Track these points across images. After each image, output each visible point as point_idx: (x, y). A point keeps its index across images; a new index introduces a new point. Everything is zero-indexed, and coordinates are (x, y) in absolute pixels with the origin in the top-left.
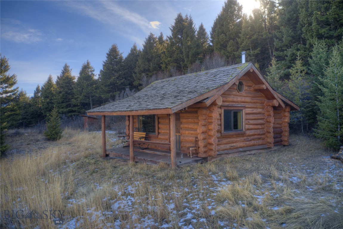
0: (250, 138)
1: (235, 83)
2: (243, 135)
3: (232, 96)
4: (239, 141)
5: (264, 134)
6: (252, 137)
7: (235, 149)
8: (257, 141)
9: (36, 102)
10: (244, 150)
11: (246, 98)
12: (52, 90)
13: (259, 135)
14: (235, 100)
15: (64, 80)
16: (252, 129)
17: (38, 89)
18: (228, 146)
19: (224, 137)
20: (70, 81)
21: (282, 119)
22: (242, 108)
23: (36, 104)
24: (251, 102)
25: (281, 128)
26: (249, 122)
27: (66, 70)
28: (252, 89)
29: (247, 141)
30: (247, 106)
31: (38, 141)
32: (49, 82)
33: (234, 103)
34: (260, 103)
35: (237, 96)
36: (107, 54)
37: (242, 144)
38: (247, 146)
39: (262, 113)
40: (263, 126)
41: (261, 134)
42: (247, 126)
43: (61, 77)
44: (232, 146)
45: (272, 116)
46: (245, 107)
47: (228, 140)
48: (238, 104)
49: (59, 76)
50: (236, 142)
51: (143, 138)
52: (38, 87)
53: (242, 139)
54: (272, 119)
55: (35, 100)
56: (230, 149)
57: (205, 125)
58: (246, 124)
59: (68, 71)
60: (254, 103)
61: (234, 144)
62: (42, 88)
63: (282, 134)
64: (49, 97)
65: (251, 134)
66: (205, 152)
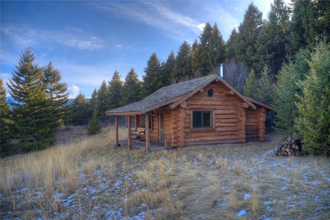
0: (221, 134)
1: (200, 91)
2: (213, 131)
3: (202, 101)
4: (209, 136)
5: (238, 131)
6: (224, 133)
7: (205, 141)
8: (229, 137)
9: (94, 103)
10: (215, 143)
11: (217, 102)
12: (105, 93)
13: (231, 131)
14: (205, 103)
15: (114, 84)
16: (223, 127)
17: (95, 92)
18: (198, 139)
19: (194, 132)
20: (119, 85)
21: (259, 119)
22: (212, 110)
23: (94, 105)
24: (221, 105)
25: (258, 126)
26: (219, 121)
27: (116, 76)
28: (223, 94)
29: (219, 136)
30: (218, 108)
31: (82, 134)
32: (103, 86)
33: (205, 106)
34: (233, 106)
35: (208, 100)
36: (148, 62)
37: (212, 138)
38: (218, 140)
39: (235, 113)
40: (236, 124)
41: (233, 130)
42: (217, 124)
43: (112, 82)
44: (202, 140)
45: (244, 116)
46: (216, 109)
47: (198, 134)
48: (208, 107)
49: (111, 81)
50: (206, 136)
51: (142, 132)
52: (95, 90)
53: (213, 134)
54: (244, 119)
55: (92, 102)
56: (200, 141)
57: (175, 123)
58: (216, 123)
59: (118, 77)
60: (226, 105)
61: (205, 138)
62: (99, 91)
63: (259, 131)
64: (103, 99)
65: (222, 130)
66: (175, 143)
